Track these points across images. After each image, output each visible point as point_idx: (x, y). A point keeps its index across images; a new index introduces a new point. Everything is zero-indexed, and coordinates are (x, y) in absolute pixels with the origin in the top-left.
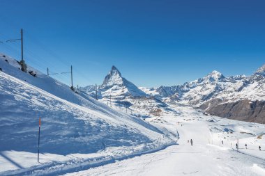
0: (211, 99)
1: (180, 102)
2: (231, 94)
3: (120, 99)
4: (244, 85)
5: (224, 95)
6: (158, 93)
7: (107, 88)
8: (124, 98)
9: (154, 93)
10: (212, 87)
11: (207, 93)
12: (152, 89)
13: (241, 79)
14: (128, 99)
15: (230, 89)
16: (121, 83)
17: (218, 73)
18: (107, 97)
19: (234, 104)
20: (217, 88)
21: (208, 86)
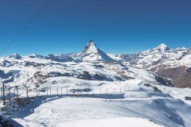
0: (159, 64)
1: (137, 66)
2: (173, 62)
3: (96, 63)
4: (183, 56)
5: (168, 62)
6: (121, 59)
7: (87, 55)
8: (99, 62)
9: (118, 58)
10: (160, 56)
11: (156, 60)
12: (117, 56)
13: (181, 50)
14: (101, 64)
15: (172, 58)
16: (96, 52)
17: (165, 46)
18: (86, 61)
19: (175, 69)
20: (163, 57)
21: (157, 55)
